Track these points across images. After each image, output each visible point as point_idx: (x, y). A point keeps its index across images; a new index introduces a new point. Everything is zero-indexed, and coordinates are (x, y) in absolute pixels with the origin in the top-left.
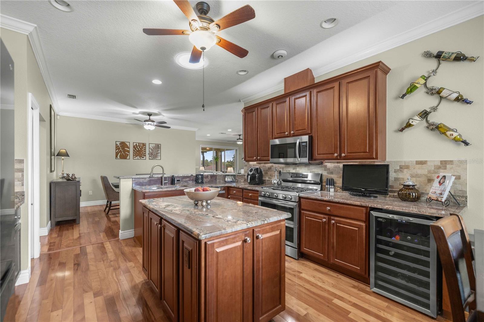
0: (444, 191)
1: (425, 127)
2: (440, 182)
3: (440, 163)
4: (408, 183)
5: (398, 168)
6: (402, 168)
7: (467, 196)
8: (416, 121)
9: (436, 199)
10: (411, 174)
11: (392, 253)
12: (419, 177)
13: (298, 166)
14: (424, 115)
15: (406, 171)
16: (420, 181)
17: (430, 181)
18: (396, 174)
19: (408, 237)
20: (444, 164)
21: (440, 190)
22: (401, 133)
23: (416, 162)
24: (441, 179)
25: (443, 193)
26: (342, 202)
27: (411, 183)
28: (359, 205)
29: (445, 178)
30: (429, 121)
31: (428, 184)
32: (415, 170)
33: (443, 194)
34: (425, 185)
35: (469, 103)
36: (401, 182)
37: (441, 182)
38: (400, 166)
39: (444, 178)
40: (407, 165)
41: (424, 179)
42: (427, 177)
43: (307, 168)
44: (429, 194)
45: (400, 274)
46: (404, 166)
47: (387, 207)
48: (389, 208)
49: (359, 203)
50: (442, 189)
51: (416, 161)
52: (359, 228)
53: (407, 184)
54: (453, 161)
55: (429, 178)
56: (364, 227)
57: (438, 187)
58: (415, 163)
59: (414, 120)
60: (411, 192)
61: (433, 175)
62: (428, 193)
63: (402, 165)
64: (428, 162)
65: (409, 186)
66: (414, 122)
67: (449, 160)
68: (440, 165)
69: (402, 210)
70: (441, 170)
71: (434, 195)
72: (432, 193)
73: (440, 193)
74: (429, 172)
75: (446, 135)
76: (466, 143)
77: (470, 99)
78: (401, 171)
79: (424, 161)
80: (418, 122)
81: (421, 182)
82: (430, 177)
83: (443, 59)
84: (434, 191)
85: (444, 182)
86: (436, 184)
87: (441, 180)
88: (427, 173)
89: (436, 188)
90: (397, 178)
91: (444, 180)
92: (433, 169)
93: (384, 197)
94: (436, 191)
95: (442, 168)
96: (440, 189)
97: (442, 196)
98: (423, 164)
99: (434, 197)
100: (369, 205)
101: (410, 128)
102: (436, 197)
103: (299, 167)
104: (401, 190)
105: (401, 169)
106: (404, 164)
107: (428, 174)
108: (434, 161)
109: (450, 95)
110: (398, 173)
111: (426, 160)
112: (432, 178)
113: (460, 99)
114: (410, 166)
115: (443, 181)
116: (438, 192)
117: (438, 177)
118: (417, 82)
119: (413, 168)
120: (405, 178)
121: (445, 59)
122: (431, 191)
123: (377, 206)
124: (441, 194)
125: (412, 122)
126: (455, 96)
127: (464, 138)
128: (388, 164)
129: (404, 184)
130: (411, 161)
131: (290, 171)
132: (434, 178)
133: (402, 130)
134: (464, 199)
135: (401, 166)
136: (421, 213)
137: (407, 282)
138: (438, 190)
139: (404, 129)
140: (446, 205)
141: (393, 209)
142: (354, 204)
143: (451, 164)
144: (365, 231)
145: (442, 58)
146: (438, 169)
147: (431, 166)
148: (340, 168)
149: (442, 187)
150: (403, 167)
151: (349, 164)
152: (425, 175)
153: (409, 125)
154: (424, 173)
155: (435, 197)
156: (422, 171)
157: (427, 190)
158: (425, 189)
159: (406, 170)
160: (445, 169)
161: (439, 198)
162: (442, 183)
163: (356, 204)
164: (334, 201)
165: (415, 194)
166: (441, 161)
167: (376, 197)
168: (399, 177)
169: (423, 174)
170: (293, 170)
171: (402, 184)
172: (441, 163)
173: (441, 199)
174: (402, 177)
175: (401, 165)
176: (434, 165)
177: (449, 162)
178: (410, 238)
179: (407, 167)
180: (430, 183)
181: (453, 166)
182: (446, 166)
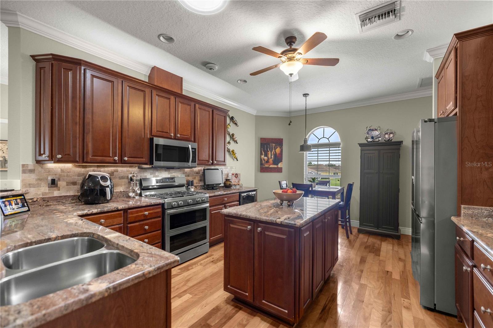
3: (230, 168)
4: (228, 178)
13: (157, 170)
37: (236, 177)
39: (236, 175)
43: (167, 172)
67: (232, 166)
73: (238, 181)
76: (237, 160)
86: (233, 177)
92: (229, 171)
94: (235, 181)
97: (240, 182)
102: (237, 184)
103: (159, 171)
117: (233, 174)
121: (234, 121)
131: (146, 176)
149: (238, 179)
170: (151, 175)
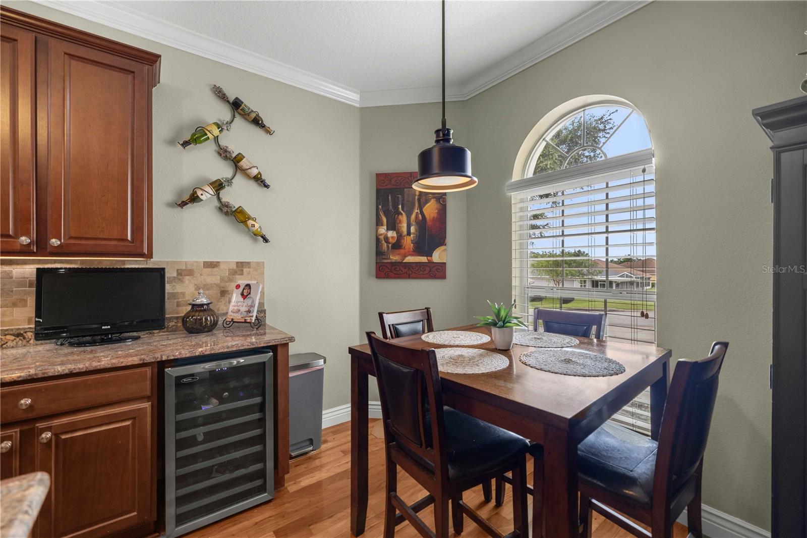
0: (252, 306)
1: (216, 207)
2: (242, 294)
3: (235, 266)
4: (200, 300)
5: (175, 275)
6: (181, 275)
7: (265, 310)
8: (207, 194)
9: (244, 321)
10: (195, 284)
11: (200, 438)
12: (208, 289)
14: (218, 186)
15: (188, 280)
16: (211, 295)
17: (224, 293)
18: (171, 287)
19: (225, 394)
20: (241, 266)
21: (246, 306)
22: (180, 208)
23: (204, 264)
24: (244, 289)
25: (251, 309)
26: (84, 370)
27: (205, 301)
28: (136, 363)
29: (250, 288)
30: (222, 199)
31: (221, 300)
32: (202, 277)
33: (252, 311)
34: (218, 302)
35: (267, 186)
36: (180, 300)
37: (245, 294)
38: (177, 270)
39: (248, 287)
40: (190, 268)
41: (215, 292)
42: (220, 287)
44: (229, 314)
45: (216, 467)
46: (184, 270)
47: (202, 351)
48: (206, 351)
49: (135, 358)
50: (249, 304)
51: (204, 262)
52: (134, 418)
53: (199, 302)
54: (250, 262)
55: (223, 289)
56: (149, 410)
57: (241, 302)
58: (202, 265)
59: (204, 192)
60: (209, 316)
61: (227, 284)
62: (227, 313)
63: (181, 270)
64: (221, 265)
65: (202, 305)
66: (204, 196)
67: (247, 261)
68: (235, 268)
69: (227, 348)
70: (238, 277)
71: (237, 314)
72: (234, 312)
73: (247, 310)
74: (222, 279)
75: (247, 226)
76: (266, 240)
77: (268, 182)
78: (179, 279)
79: (216, 262)
80: (209, 196)
81: (212, 297)
82: (223, 287)
83: (242, 112)
84: (236, 308)
85: (250, 293)
86: (236, 297)
87: (243, 291)
88: (219, 282)
89: (239, 304)
90: (172, 293)
91: (249, 291)
92: (227, 275)
93: (147, 333)
94: (239, 308)
95: (238, 272)
96: (245, 304)
97: (251, 315)
98: (214, 268)
99: (238, 317)
100: (162, 357)
101: (195, 203)
102: (242, 318)
104: (187, 315)
105: (180, 277)
106: (184, 268)
107: (221, 284)
108: (228, 262)
109: (249, 168)
110: (174, 284)
111: (218, 261)
112: (226, 289)
113: (259, 180)
114: (195, 270)
115: (247, 292)
116: (244, 309)
117: (238, 287)
118: (209, 129)
119: (199, 275)
120: (187, 293)
121: (243, 113)
122: (231, 308)
123: (180, 354)
124: (249, 311)
125: (202, 195)
126: (254, 172)
127: (264, 232)
128: (164, 267)
129: (194, 303)
130: (197, 262)
132: (229, 289)
133: (183, 204)
134: (262, 315)
135: (179, 271)
136: (254, 346)
137: (232, 471)
138: (242, 306)
139: (187, 204)
140: (257, 327)
141: (213, 352)
142: (123, 365)
143: (249, 268)
144: (150, 419)
145: (241, 110)
146: (234, 275)
147: (224, 270)
148: (12, 278)
149: (248, 301)
150: (183, 273)
151: (46, 266)
152: (217, 285)
153: (194, 198)
154: (215, 282)
155: (240, 318)
156: (212, 278)
157: (220, 309)
158: (218, 306)
159: (187, 277)
160: (242, 274)
161: (248, 318)
162: (247, 295)
163: (129, 364)
164: (51, 374)
165: (210, 318)
166: (237, 263)
167: (138, 338)
168: (176, 291)
169: (214, 284)
171: (189, 302)
172: (237, 266)
173: (251, 319)
174: (182, 291)
175: (179, 268)
176: (229, 269)
177: (246, 264)
178: (227, 393)
179: (190, 273)
180: (224, 296)
181: (251, 270)
182: (243, 270)
